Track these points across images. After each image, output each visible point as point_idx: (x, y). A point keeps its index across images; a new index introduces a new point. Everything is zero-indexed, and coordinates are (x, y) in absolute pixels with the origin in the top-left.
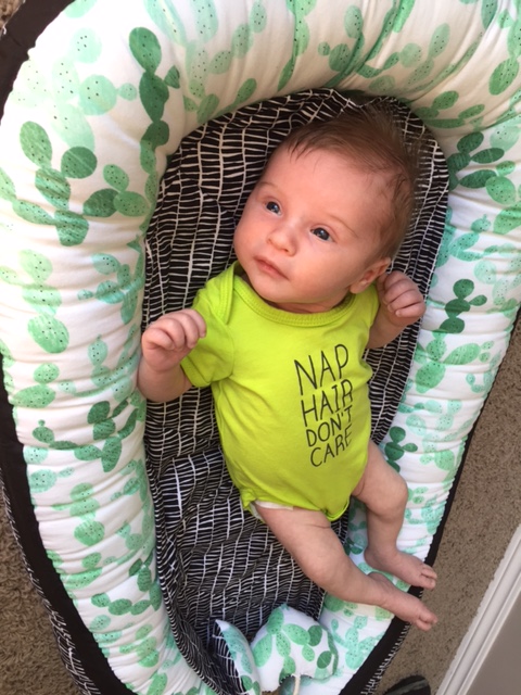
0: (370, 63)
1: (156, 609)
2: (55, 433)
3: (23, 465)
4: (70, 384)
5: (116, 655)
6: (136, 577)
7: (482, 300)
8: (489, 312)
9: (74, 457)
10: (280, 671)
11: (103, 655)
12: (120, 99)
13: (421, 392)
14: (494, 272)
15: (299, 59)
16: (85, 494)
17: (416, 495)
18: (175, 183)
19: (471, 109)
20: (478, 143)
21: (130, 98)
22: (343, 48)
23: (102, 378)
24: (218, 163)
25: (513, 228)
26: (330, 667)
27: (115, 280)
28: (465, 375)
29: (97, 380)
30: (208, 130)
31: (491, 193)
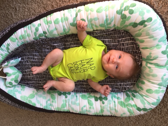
0: (148, 64)
1: (34, 38)
3: (73, 8)
4: (90, 14)
5: (24, 29)
6: (43, 33)
7: (103, 103)
8: (101, 106)
9: (74, 17)
10: (9, 72)
11: (25, 26)
12: (142, 17)
13: (80, 96)
14: (110, 104)
15: (148, 49)
16: (66, 20)
17: (54, 101)
18: (123, 34)
19: (142, 88)
20: (135, 93)
21: (142, 19)
22: (151, 57)
23: (90, 21)
24: (127, 41)
25: (120, 105)
26: (9, 85)
27: (109, 22)
30: (132, 38)
31: (126, 98)
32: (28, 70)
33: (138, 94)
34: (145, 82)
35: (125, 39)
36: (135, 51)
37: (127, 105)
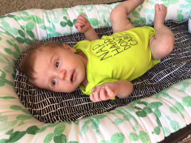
2: (155, 127)
3: (172, 134)
4: (134, 127)
7: (65, 18)
8: (68, 15)
9: (161, 117)
13: (100, 22)
14: (55, 18)
16: (174, 108)
18: (55, 118)
19: (8, 43)
20: (19, 38)
23: (128, 117)
24: (46, 108)
25: (40, 19)
28: (89, 13)
29: (129, 119)
30: (36, 115)
31: (32, 28)
32: (184, 41)
33: (14, 35)
34: (5, 51)
35: (50, 111)
36: (29, 95)
37: (29, 18)
